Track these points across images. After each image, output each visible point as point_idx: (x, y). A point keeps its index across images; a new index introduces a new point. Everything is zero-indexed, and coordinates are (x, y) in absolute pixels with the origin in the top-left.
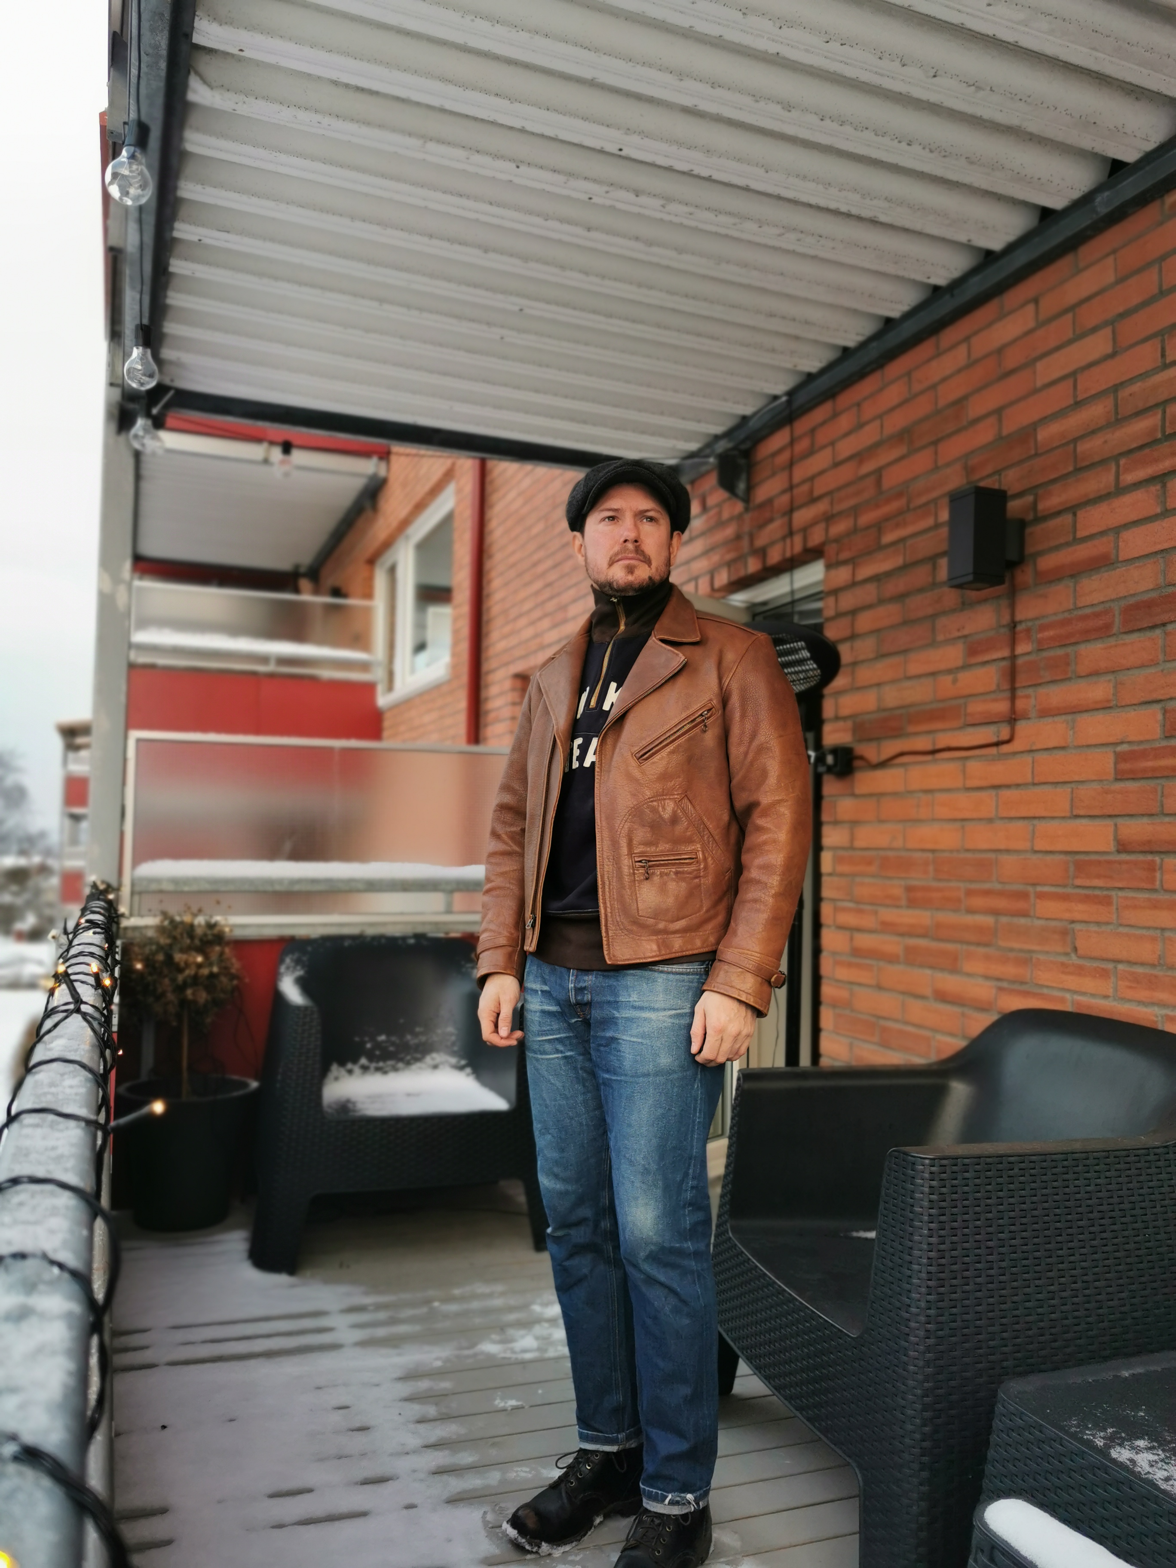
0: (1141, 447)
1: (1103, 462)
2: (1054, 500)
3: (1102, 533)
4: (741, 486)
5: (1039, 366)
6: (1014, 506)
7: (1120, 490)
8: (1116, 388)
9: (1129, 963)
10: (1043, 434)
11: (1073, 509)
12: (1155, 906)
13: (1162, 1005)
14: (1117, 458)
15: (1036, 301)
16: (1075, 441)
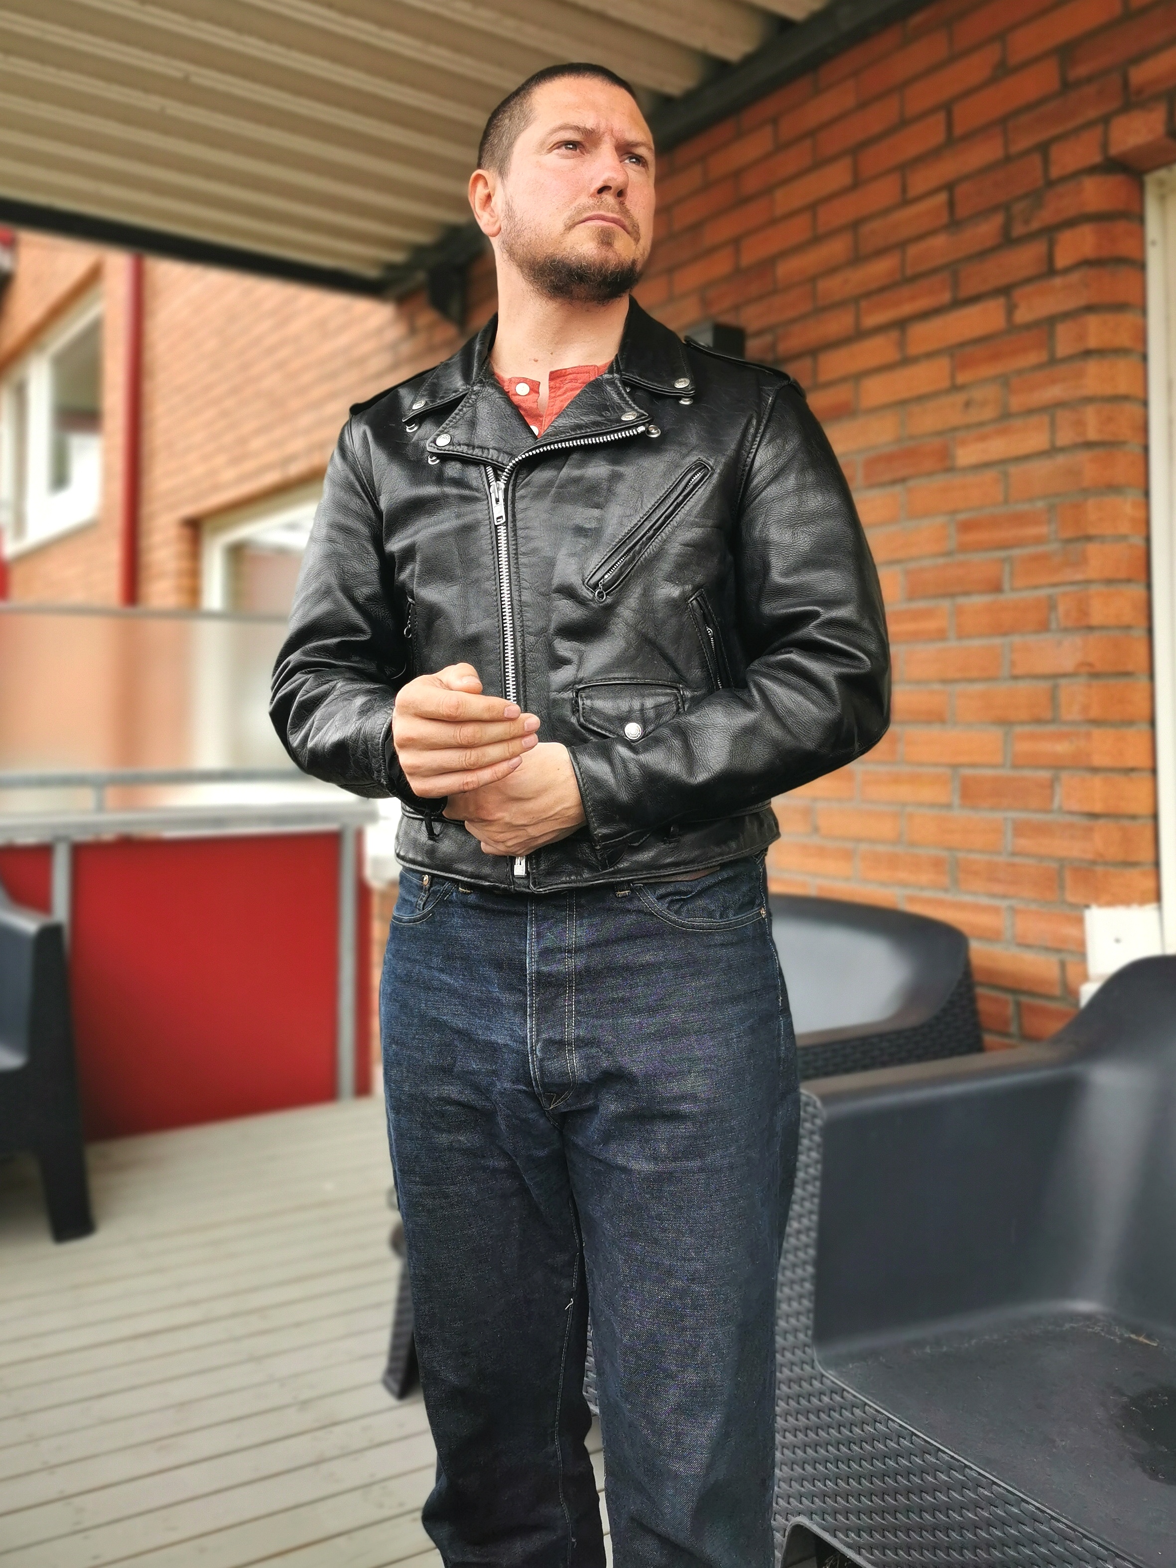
0: (882, 289)
1: (841, 304)
2: (794, 341)
3: (844, 380)
4: (455, 307)
5: (779, 195)
6: (754, 348)
7: (860, 334)
8: (855, 225)
9: (873, 841)
10: (785, 269)
11: (814, 352)
12: (896, 780)
13: (904, 884)
14: (856, 300)
15: (775, 121)
16: (813, 279)
